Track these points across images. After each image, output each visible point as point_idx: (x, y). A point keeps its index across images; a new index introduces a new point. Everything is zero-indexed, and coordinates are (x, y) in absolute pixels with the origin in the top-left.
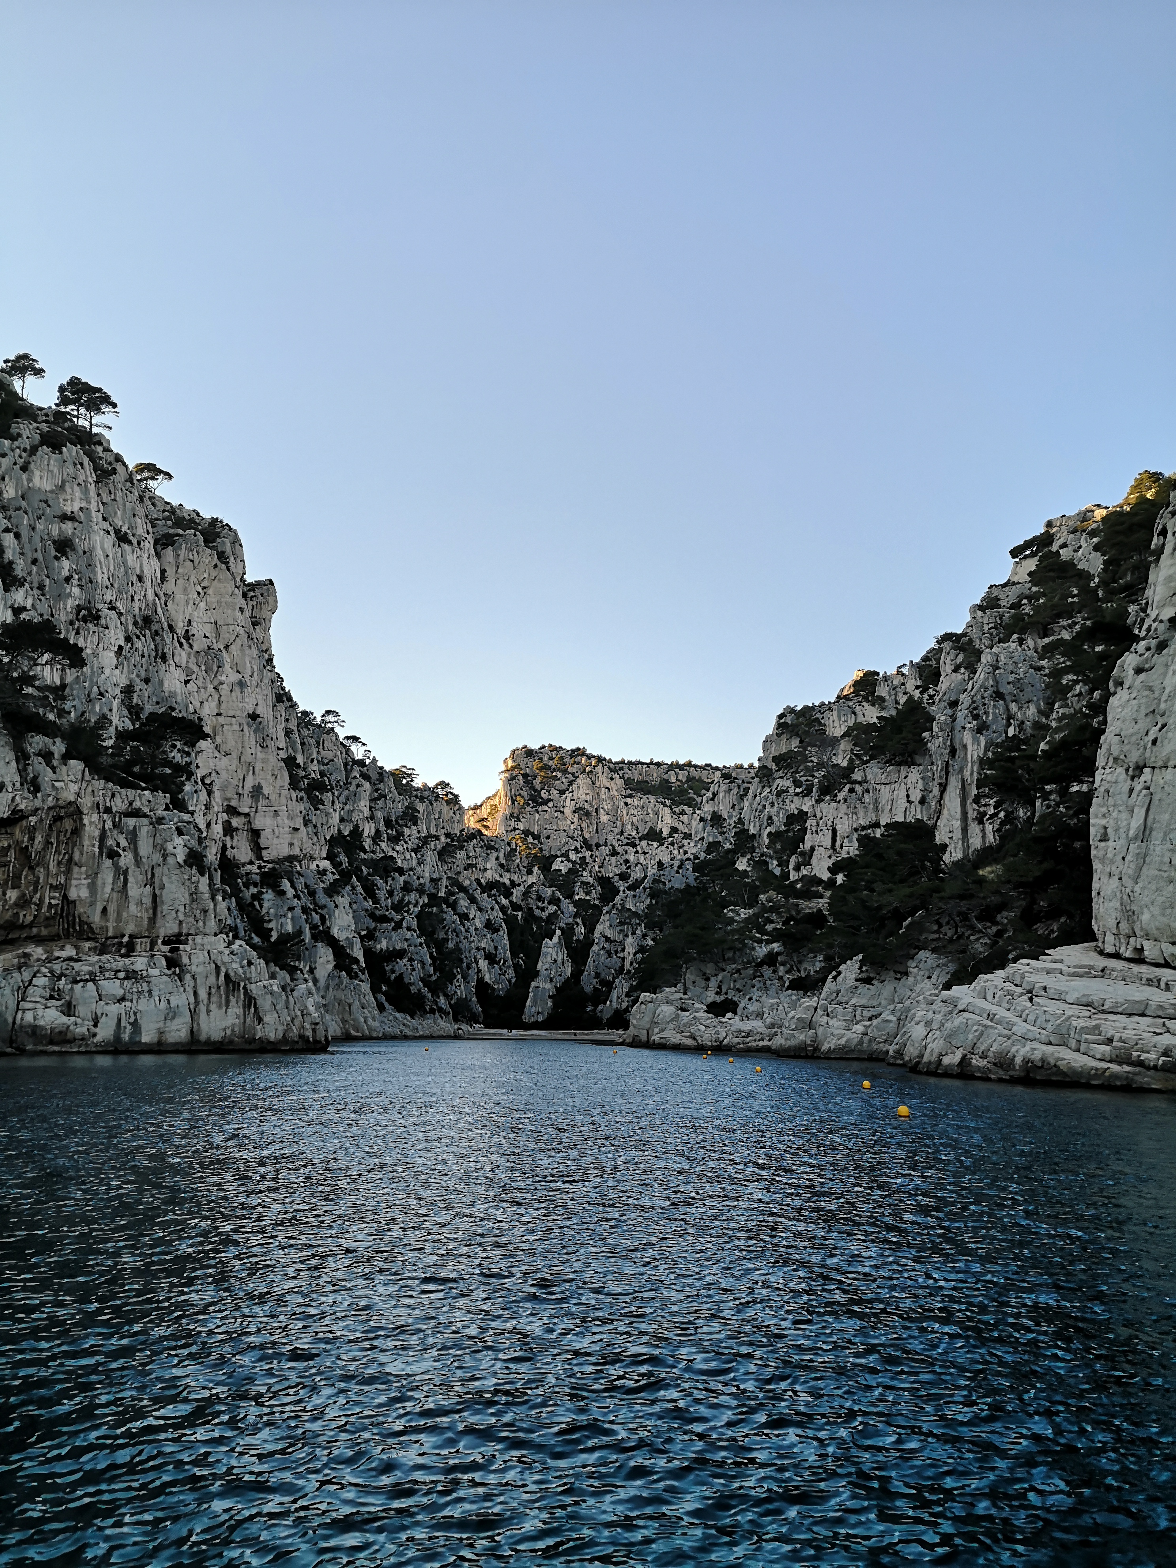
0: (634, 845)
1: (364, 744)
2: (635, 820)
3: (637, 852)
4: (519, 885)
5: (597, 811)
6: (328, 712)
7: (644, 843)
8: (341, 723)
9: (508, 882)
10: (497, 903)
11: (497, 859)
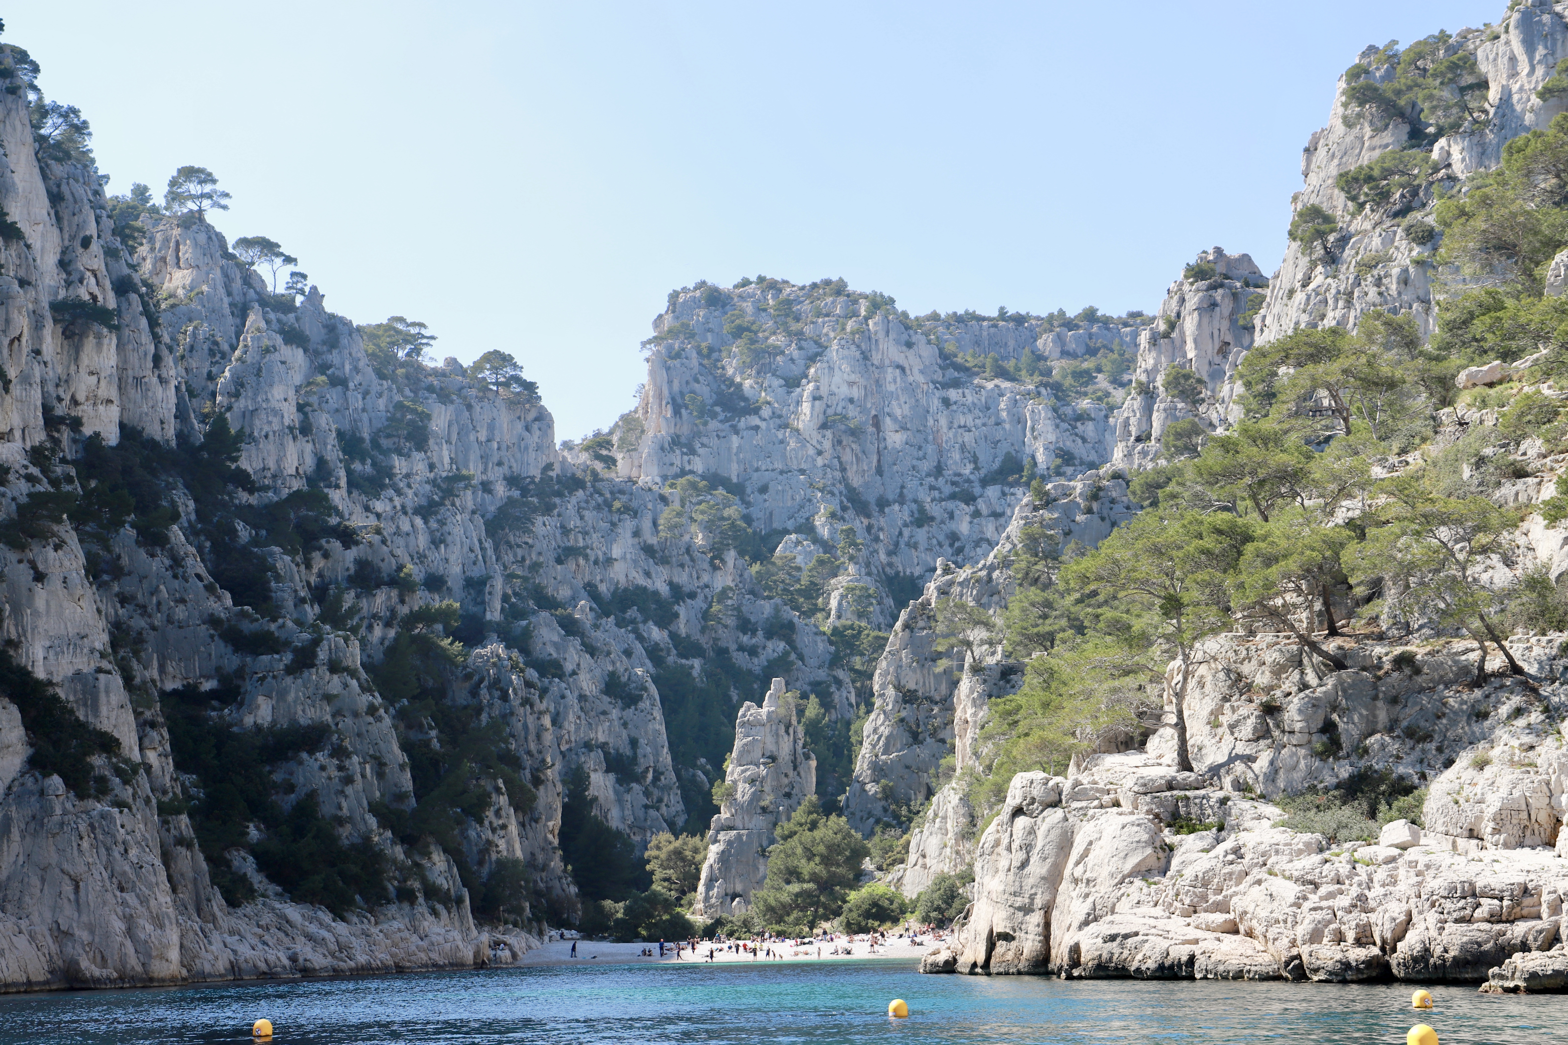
0: (969, 499)
1: (289, 260)
2: (968, 438)
3: (977, 514)
4: (692, 595)
5: (877, 423)
6: (189, 173)
7: (993, 492)
8: (220, 199)
9: (664, 589)
10: (640, 638)
11: (636, 534)
